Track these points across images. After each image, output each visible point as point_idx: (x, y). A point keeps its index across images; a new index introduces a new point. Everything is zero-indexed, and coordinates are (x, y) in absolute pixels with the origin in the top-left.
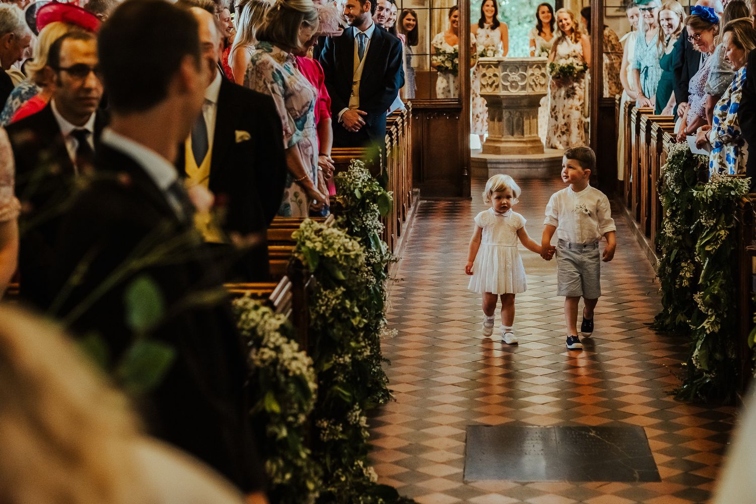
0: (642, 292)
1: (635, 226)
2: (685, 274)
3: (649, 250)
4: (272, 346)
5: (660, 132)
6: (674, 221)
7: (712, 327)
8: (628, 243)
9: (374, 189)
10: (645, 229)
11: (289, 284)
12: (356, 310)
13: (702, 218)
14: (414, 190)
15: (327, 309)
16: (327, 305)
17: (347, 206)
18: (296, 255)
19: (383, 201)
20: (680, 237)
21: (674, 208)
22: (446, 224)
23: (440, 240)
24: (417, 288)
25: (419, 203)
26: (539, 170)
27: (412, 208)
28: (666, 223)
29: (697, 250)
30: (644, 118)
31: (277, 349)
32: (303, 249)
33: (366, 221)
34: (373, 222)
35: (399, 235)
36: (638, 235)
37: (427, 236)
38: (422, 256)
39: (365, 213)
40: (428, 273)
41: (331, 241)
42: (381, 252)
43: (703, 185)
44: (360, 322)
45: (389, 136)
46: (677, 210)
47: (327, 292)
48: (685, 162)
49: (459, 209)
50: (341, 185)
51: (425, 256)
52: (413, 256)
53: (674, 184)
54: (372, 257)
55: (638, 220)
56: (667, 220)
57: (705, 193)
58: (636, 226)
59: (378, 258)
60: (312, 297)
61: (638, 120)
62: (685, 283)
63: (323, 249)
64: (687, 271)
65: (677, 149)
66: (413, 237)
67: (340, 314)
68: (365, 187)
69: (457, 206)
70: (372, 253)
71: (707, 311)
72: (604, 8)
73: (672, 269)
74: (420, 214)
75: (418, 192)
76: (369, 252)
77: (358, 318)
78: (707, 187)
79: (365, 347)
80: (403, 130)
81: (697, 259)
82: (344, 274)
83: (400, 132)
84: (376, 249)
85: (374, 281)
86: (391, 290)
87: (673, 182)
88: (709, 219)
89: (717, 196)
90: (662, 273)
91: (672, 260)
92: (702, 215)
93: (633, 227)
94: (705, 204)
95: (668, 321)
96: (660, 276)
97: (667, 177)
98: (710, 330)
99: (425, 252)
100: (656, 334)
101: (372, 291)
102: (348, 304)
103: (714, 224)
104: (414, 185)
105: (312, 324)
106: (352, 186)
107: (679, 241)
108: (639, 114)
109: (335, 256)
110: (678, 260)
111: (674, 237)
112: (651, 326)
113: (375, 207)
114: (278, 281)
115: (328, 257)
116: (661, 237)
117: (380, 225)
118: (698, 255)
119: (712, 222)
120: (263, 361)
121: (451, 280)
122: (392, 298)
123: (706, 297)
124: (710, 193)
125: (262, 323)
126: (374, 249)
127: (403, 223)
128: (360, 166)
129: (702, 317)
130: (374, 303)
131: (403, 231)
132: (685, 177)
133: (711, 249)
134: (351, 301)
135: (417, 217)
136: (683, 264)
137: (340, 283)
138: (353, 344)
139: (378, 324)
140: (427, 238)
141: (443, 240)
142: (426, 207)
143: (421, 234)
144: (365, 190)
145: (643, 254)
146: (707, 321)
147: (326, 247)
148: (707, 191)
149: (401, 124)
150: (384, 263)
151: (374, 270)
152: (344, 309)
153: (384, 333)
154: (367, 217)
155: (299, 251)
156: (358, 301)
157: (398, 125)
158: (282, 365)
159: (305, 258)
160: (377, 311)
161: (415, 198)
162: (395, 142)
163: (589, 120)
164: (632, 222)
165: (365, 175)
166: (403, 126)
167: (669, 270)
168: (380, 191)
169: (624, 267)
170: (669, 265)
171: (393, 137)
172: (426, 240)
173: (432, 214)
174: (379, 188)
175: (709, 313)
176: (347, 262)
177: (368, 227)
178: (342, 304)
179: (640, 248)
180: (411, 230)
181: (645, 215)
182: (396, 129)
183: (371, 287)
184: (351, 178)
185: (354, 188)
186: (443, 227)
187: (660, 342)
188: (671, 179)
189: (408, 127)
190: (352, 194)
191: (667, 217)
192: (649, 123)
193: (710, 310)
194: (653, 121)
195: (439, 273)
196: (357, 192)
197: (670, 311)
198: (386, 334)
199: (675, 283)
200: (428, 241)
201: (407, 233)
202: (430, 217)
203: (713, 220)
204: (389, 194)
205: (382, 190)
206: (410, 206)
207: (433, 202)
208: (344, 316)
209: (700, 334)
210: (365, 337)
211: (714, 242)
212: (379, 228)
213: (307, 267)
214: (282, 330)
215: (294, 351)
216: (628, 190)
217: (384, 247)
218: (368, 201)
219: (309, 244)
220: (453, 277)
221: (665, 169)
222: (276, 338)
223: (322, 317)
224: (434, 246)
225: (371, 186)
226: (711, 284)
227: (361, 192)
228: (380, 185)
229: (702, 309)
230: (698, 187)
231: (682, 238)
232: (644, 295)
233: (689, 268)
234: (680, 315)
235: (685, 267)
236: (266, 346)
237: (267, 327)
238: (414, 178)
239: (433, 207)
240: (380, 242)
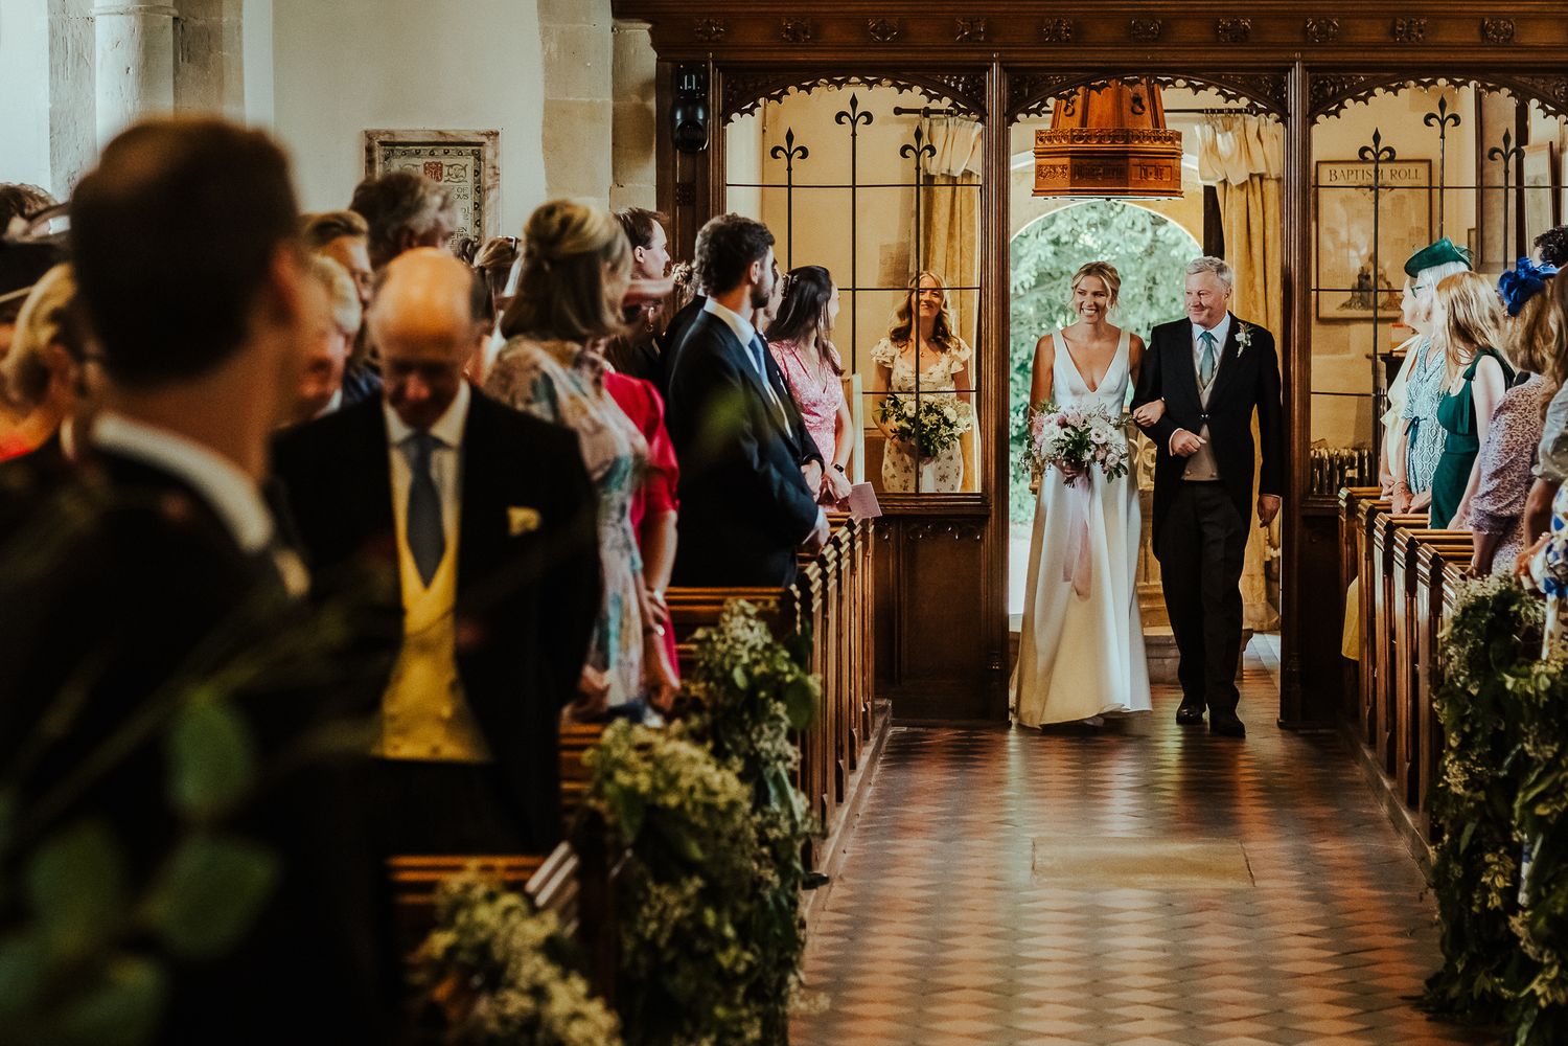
0: (1397, 929)
1: (1383, 784)
2: (1493, 881)
3: (1414, 836)
4: (523, 984)
5: (1437, 564)
6: (1467, 757)
7: (1552, 993)
8: (1367, 822)
9: (779, 667)
10: (1405, 791)
11: (571, 864)
12: (729, 931)
13: (1528, 742)
14: (877, 702)
15: (660, 930)
16: (661, 918)
17: (716, 703)
18: (592, 802)
19: (798, 696)
20: (1481, 795)
21: (1467, 729)
22: (952, 778)
23: (936, 814)
24: (878, 916)
25: (890, 732)
26: (1167, 661)
27: (873, 740)
28: (1450, 762)
29: (1517, 814)
30: (1402, 536)
31: (539, 993)
32: (609, 788)
33: (758, 740)
34: (778, 747)
35: (840, 798)
36: (1392, 806)
37: (906, 804)
38: (894, 846)
39: (757, 721)
40: (904, 885)
41: (673, 770)
42: (792, 815)
43: (1529, 665)
44: (737, 960)
45: (819, 566)
46: (1474, 731)
47: (663, 890)
48: (1491, 622)
49: (981, 747)
50: (703, 659)
51: (899, 846)
52: (873, 847)
53: (1467, 673)
54: (773, 824)
55: (1391, 772)
56: (1452, 757)
57: (1533, 683)
58: (1387, 784)
59: (785, 825)
60: (627, 899)
61: (1389, 541)
62: (1495, 901)
63: (655, 789)
64: (1499, 873)
65: (1471, 592)
66: (872, 805)
67: (690, 940)
68: (756, 662)
69: (978, 740)
70: (772, 815)
71: (1541, 955)
72: (1314, 293)
73: (1463, 870)
74: (891, 757)
75: (887, 706)
76: (764, 814)
77: (733, 951)
78: (1537, 668)
79: (750, 1020)
80: (853, 559)
81: (1518, 835)
82: (703, 847)
83: (846, 563)
84: (781, 806)
85: (776, 880)
86: (819, 921)
87: (1464, 668)
88: (1544, 743)
89: (1560, 689)
90: (1439, 877)
91: (1463, 846)
92: (1526, 734)
93: (1380, 786)
94: (1534, 707)
95: (1455, 991)
96: (1436, 886)
97: (1450, 658)
98: (1546, 999)
99: (900, 838)
100: (1429, 1020)
101: (772, 906)
102: (710, 916)
103: (1554, 753)
104: (879, 693)
105: (627, 961)
106: (727, 661)
107: (1479, 803)
108: (1391, 528)
109: (681, 806)
110: (1477, 848)
111: (1468, 794)
112: (1415, 1002)
113: (780, 708)
114: (547, 852)
115: (666, 808)
116: (1440, 796)
117: (793, 752)
118: (1520, 827)
119: (1549, 751)
120: (505, 1020)
121: (956, 899)
122: (820, 940)
123: (1537, 922)
124: (1544, 683)
125: (503, 932)
126: (775, 806)
127: (851, 773)
128: (748, 616)
129: (1531, 969)
130: (776, 934)
131: (851, 791)
132: (1491, 656)
133: (1547, 811)
134: (718, 911)
135: (883, 762)
136: (1489, 857)
137: (692, 868)
138: (720, 1012)
139: (783, 982)
140: (907, 809)
141: (945, 814)
142: (904, 741)
143: (888, 798)
144: (757, 670)
145: (1403, 847)
146: (1540, 977)
147: (661, 784)
148: (1538, 677)
149: (848, 544)
150: (799, 838)
151: (775, 856)
152: (701, 929)
153: (797, 1004)
154: (761, 733)
155: (598, 793)
156: (735, 911)
157: (841, 545)
158: (549, 1031)
159: (612, 810)
160: (782, 951)
161: (879, 721)
162: (832, 583)
163: (1279, 552)
164: (1378, 777)
165: (759, 635)
166: (852, 548)
167: (1457, 871)
168: (791, 672)
169: (1358, 873)
170: (1457, 859)
171: (829, 570)
172: (902, 812)
173: (921, 756)
174: (790, 667)
175: (1546, 960)
176: (710, 819)
177: (763, 754)
178: (697, 917)
179: (1393, 833)
180: (869, 791)
181: (1404, 757)
182: (835, 553)
183: (768, 895)
184: (724, 641)
185: (733, 666)
186: (942, 786)
187: (1439, 1037)
188: (1460, 662)
189: (864, 555)
190: (728, 679)
191: (1451, 748)
192: (1412, 545)
193: (1547, 952)
194: (1422, 541)
195: (934, 885)
196: (738, 674)
197: (1460, 968)
198: (803, 1006)
199: (1471, 902)
200: (906, 816)
201: (859, 795)
202: (914, 763)
203: (1552, 744)
204: (814, 681)
205: (796, 669)
206: (867, 738)
207: (921, 730)
208: (701, 945)
209: (1525, 1009)
210: (747, 996)
211: (1554, 796)
212: (789, 759)
213: (616, 829)
214: (551, 948)
215: (576, 1000)
216: (1368, 704)
217: (799, 802)
218: (763, 694)
219: (623, 778)
220: (963, 893)
221: (1446, 639)
222: (535, 968)
223: (650, 946)
224: (918, 825)
225: (770, 661)
226: (1549, 891)
227: (747, 670)
228: (790, 661)
229: (1530, 950)
230: (1518, 671)
231: (1487, 797)
232: (1401, 935)
233: (1504, 866)
234: (1482, 974)
235: (1493, 863)
236: (512, 985)
237: (517, 942)
238: (878, 674)
239: (921, 740)
240: (791, 792)
